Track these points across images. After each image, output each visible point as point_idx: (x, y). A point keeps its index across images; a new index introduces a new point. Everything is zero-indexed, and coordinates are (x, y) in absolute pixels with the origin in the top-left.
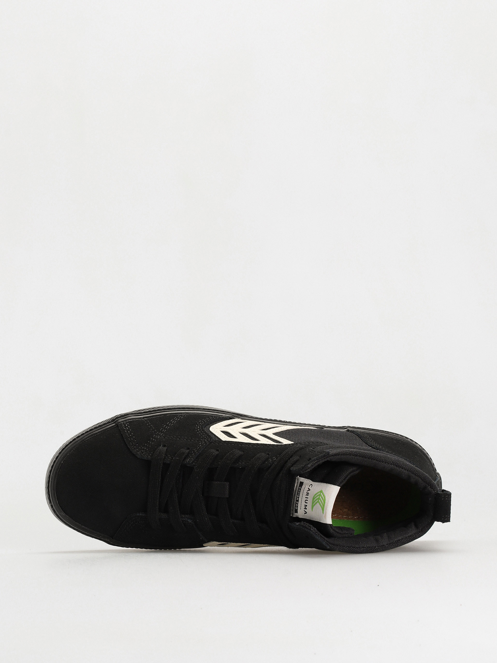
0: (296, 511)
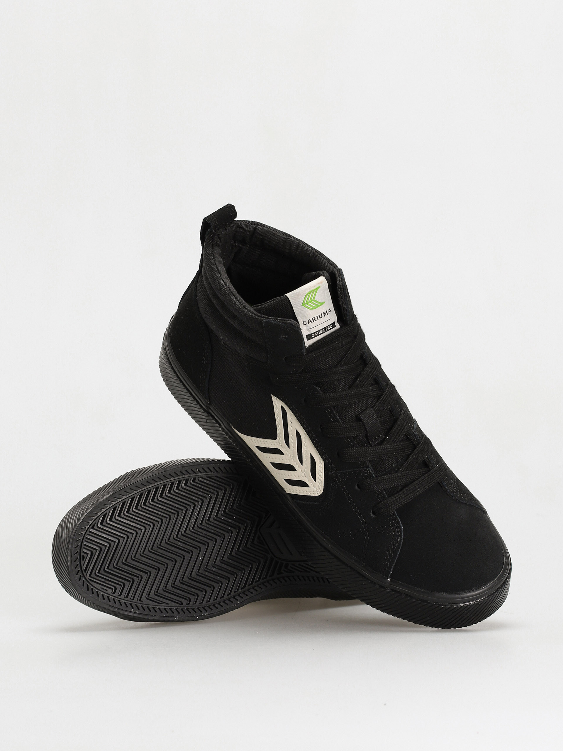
0: (333, 325)
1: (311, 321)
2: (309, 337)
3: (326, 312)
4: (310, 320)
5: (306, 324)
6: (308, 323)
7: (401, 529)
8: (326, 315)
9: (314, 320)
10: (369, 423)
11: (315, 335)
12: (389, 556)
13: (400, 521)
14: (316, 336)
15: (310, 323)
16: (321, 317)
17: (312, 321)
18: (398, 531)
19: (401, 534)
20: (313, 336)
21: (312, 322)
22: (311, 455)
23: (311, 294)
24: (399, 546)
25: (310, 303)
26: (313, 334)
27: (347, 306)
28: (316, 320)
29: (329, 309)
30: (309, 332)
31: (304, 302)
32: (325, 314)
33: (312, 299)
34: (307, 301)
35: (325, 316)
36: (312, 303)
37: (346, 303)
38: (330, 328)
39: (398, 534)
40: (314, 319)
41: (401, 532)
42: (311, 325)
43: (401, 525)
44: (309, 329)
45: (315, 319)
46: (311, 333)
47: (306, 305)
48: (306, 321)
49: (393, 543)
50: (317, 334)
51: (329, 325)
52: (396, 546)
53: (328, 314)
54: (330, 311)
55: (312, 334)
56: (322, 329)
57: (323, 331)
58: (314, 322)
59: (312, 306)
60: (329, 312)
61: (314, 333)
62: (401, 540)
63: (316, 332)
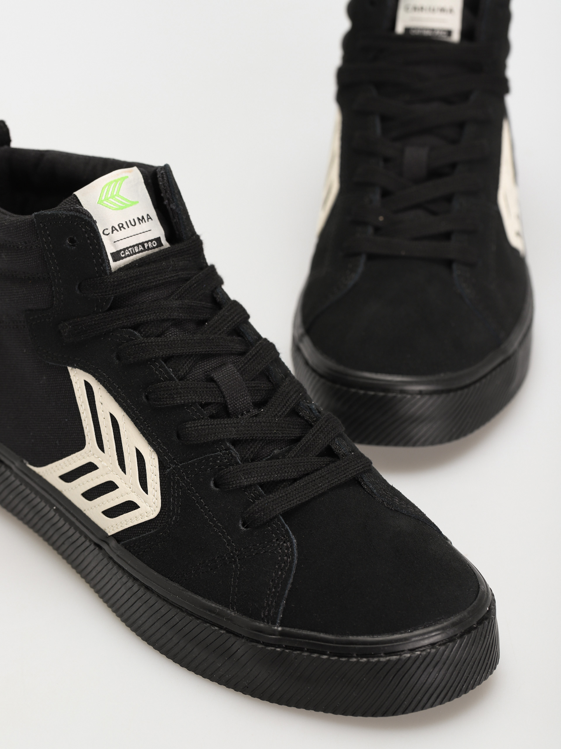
0: (158, 241)
1: (116, 229)
2: (116, 256)
3: (143, 217)
4: (114, 228)
5: (109, 234)
6: (111, 233)
7: (292, 543)
8: (142, 222)
9: (121, 227)
10: (226, 384)
11: (126, 253)
12: (275, 589)
13: (289, 530)
14: (128, 256)
15: (115, 232)
16: (133, 224)
17: (118, 228)
18: (287, 547)
19: (293, 550)
20: (123, 254)
21: (118, 231)
22: (136, 449)
23: (112, 186)
24: (290, 570)
25: (111, 200)
26: (122, 252)
27: (177, 206)
28: (124, 228)
29: (148, 215)
30: (115, 246)
31: (101, 198)
32: (140, 221)
33: (115, 194)
34: (106, 195)
35: (140, 224)
36: (115, 200)
37: (175, 200)
38: (152, 245)
39: (288, 551)
40: (121, 225)
41: (292, 546)
42: (117, 235)
43: (293, 537)
44: (115, 242)
45: (124, 226)
46: (118, 250)
47: (105, 202)
48: (107, 229)
49: (280, 566)
50: (129, 251)
51: (151, 241)
52: (285, 572)
53: (145, 222)
54: (150, 218)
55: (121, 250)
56: (137, 245)
57: (140, 249)
58: (121, 230)
59: (116, 204)
60: (148, 219)
61: (124, 250)
62: (293, 559)
63: (127, 248)
